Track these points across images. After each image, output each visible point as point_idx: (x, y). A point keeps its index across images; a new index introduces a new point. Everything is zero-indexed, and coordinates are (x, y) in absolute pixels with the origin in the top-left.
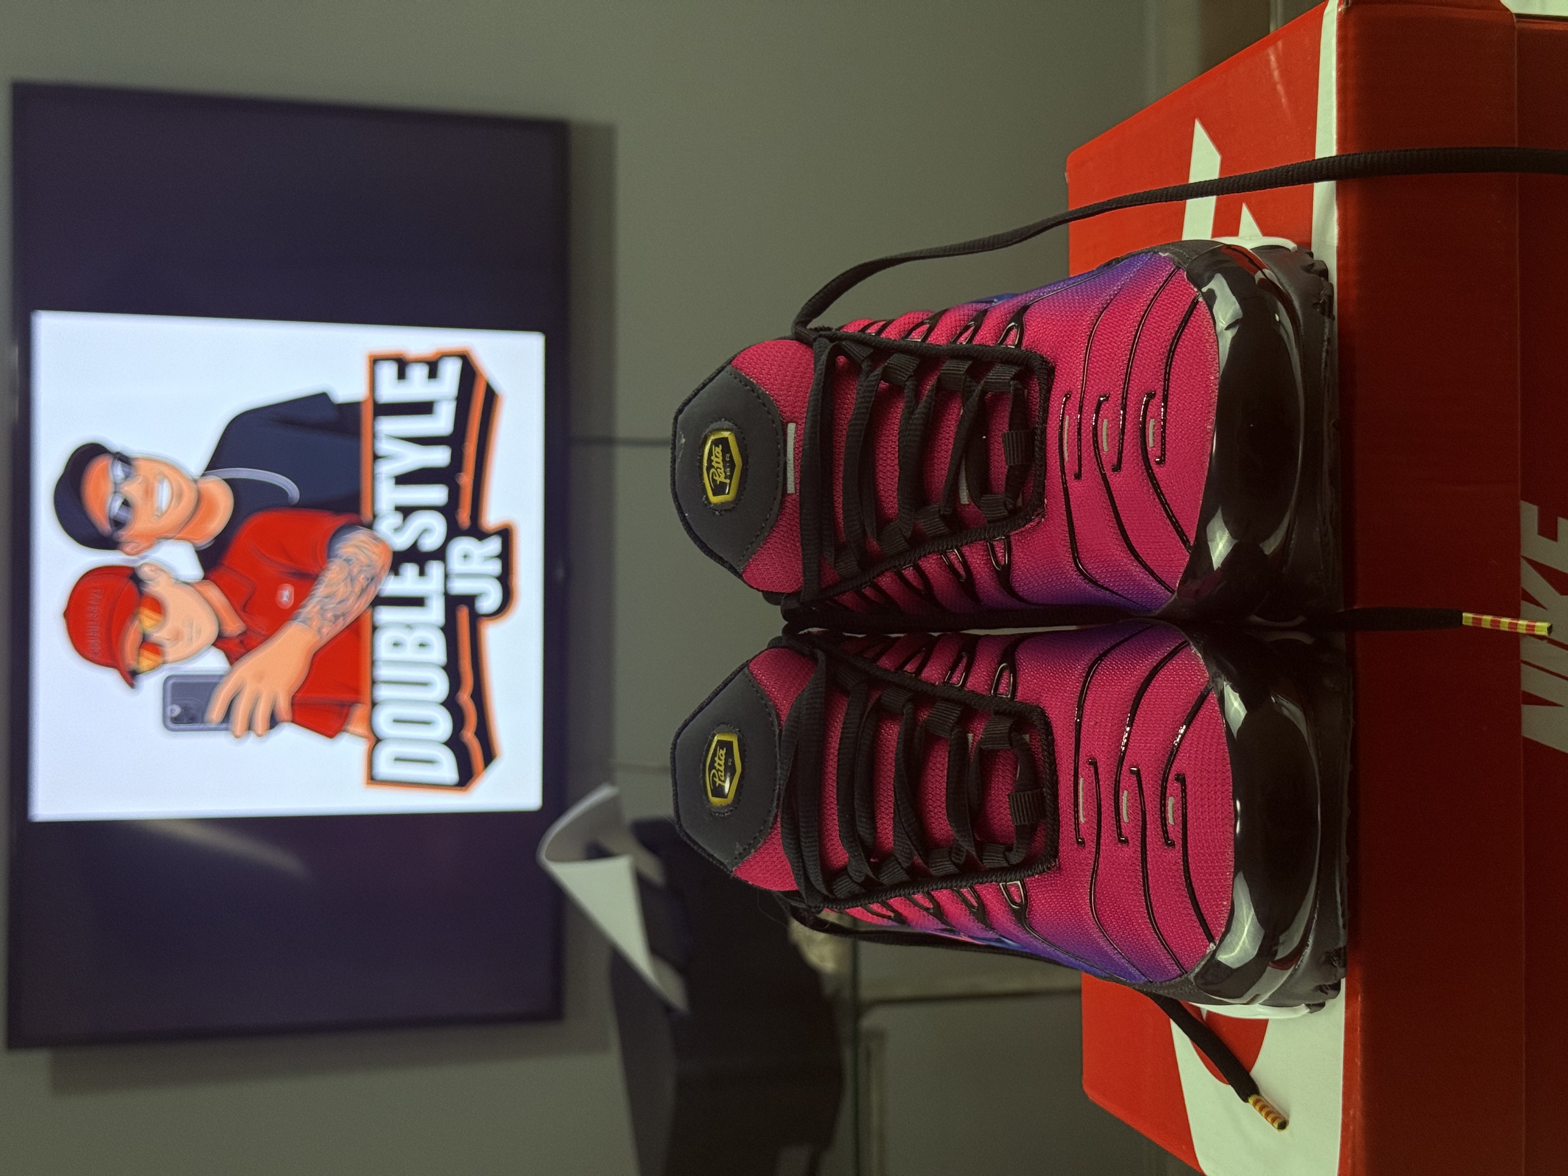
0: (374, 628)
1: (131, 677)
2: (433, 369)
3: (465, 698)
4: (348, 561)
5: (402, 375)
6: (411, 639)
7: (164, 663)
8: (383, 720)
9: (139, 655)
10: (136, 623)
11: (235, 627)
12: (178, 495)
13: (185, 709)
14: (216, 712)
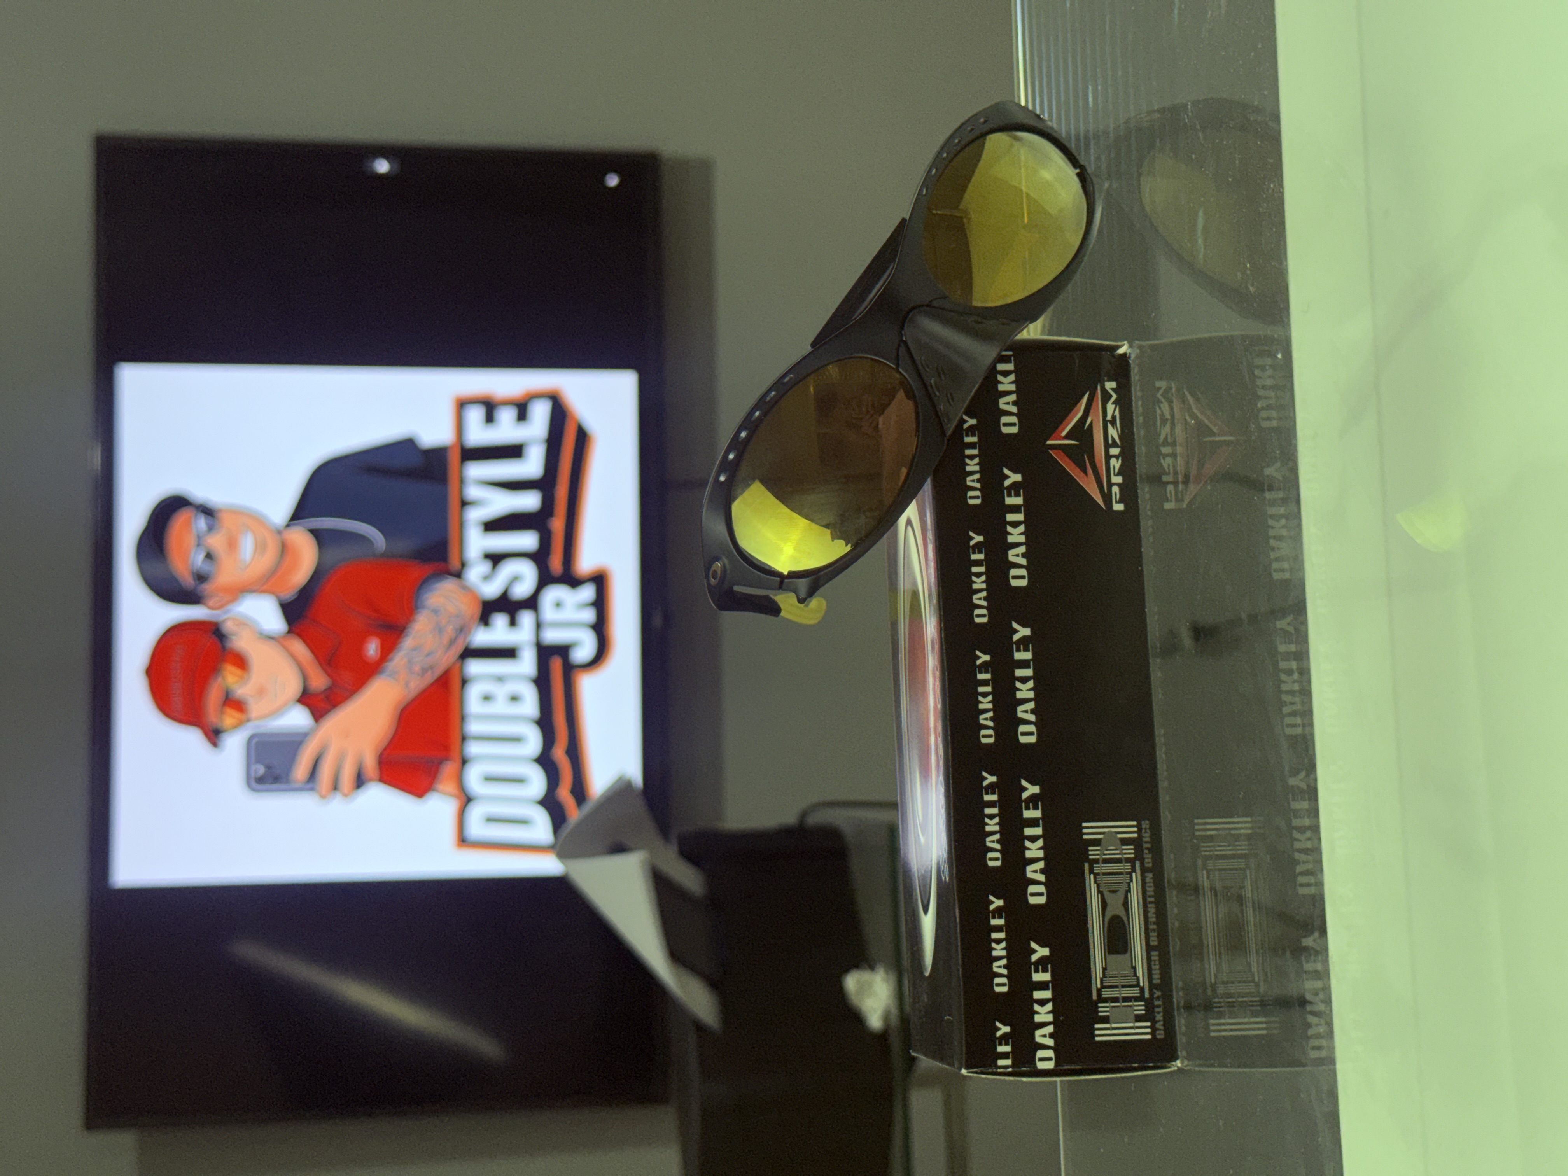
0: (464, 682)
1: (214, 736)
2: (522, 411)
3: (559, 753)
4: (436, 612)
5: (490, 418)
6: (501, 692)
7: (248, 720)
8: (473, 777)
9: (222, 713)
10: (220, 679)
11: (320, 681)
12: (261, 547)
13: (269, 767)
14: (301, 771)
